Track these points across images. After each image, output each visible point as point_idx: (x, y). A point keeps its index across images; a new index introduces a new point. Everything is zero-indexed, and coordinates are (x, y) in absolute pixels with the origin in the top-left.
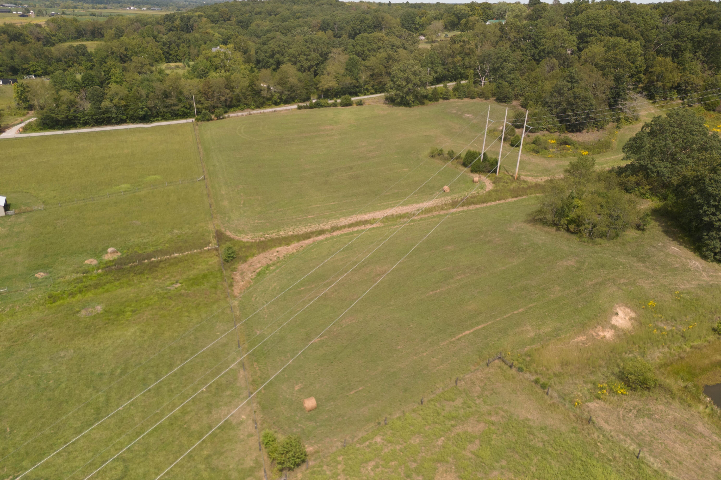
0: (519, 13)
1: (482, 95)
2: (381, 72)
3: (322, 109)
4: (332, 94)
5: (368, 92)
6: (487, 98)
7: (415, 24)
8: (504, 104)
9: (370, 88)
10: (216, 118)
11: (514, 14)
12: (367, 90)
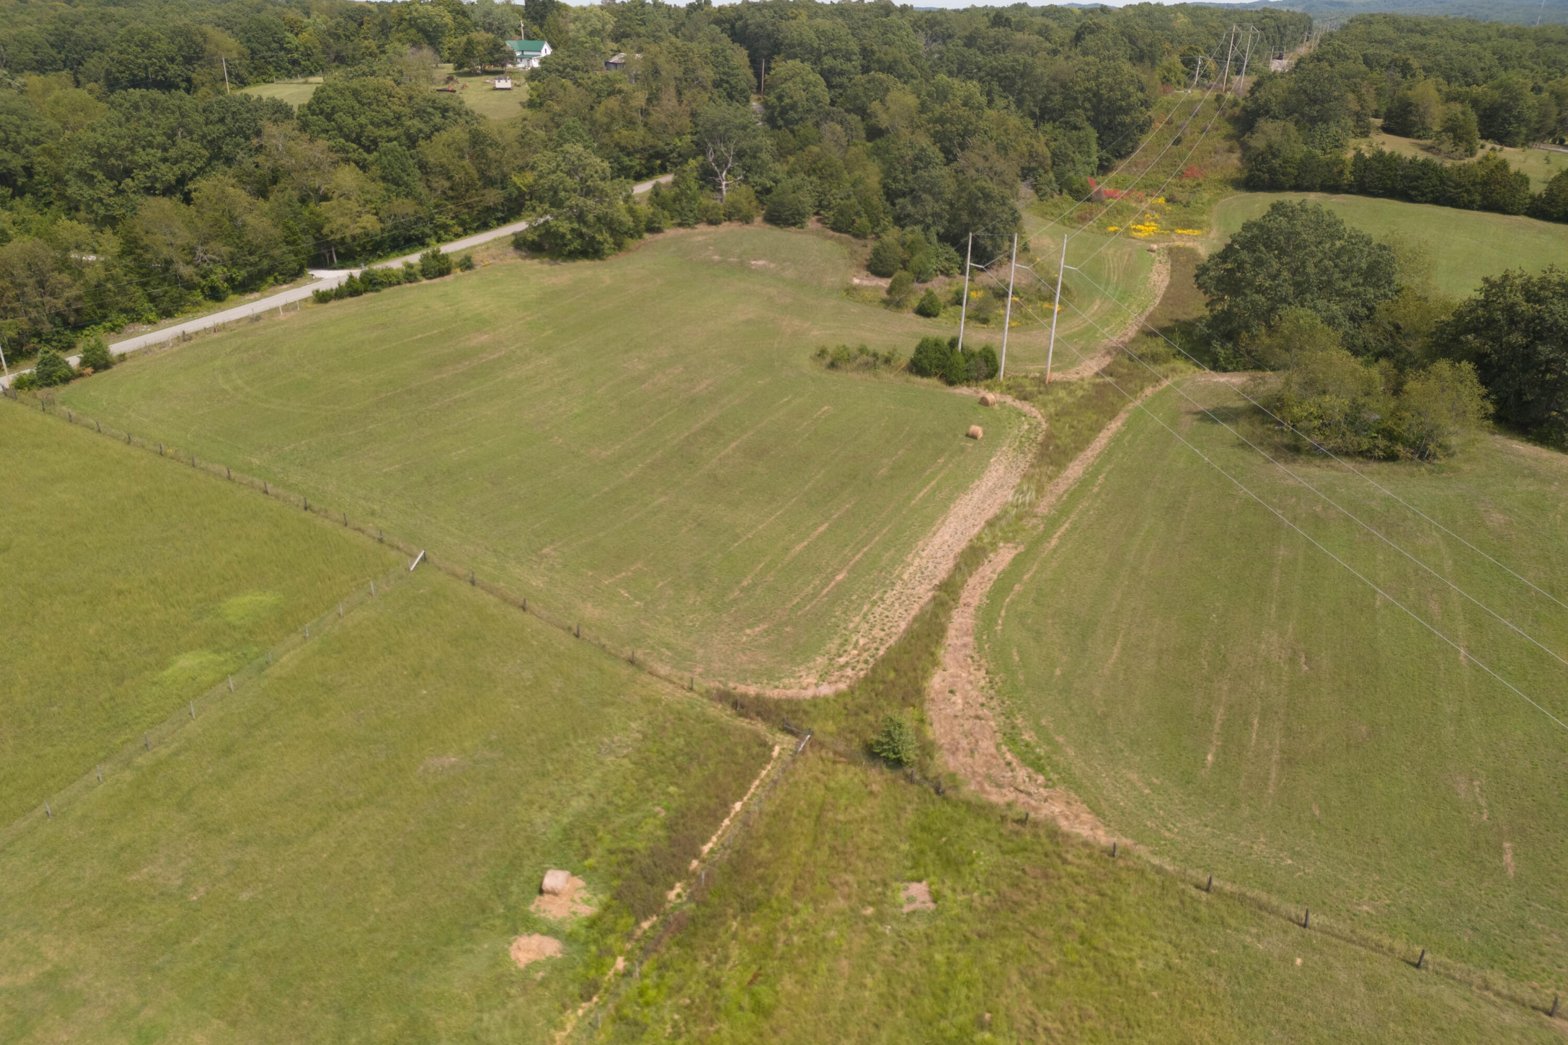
0: (599, 26)
1: (734, 214)
2: (472, 179)
3: (386, 291)
4: (364, 248)
5: (446, 233)
6: (746, 219)
7: (289, 51)
8: (793, 229)
9: (451, 222)
10: (89, 370)
11: (589, 29)
12: (445, 227)
